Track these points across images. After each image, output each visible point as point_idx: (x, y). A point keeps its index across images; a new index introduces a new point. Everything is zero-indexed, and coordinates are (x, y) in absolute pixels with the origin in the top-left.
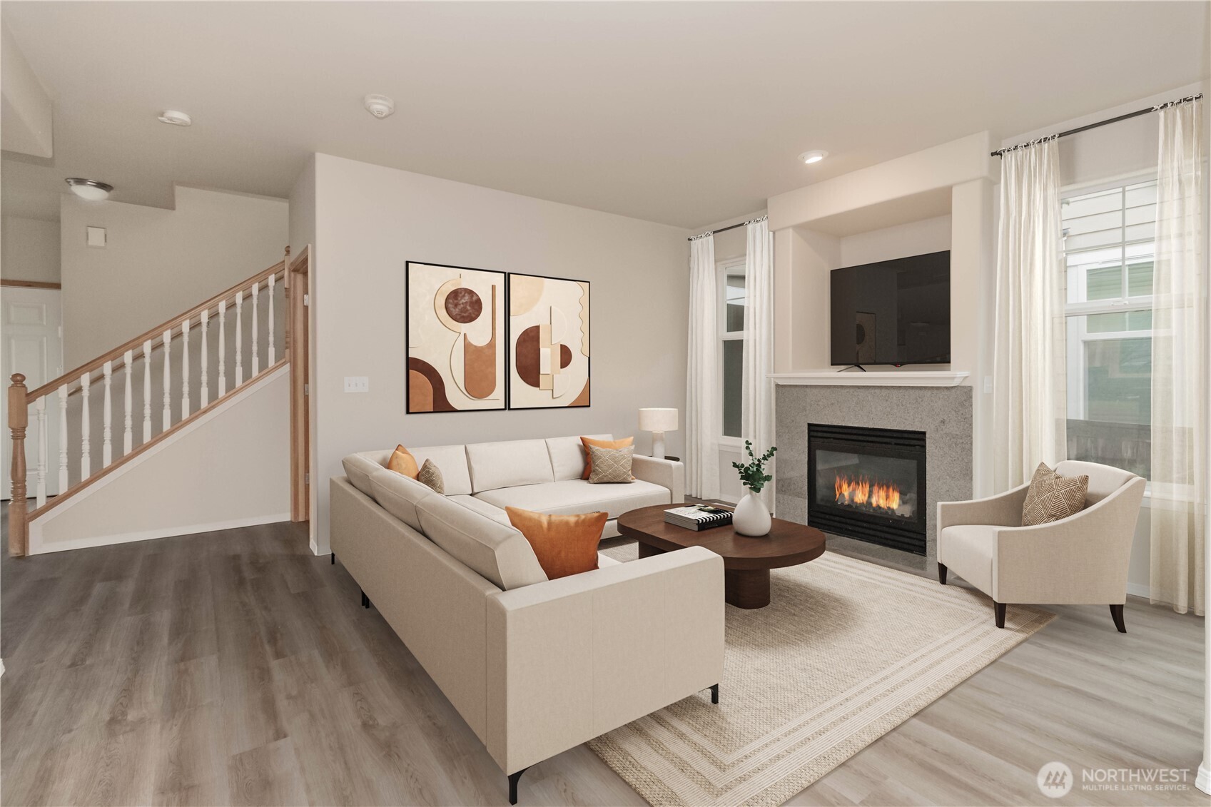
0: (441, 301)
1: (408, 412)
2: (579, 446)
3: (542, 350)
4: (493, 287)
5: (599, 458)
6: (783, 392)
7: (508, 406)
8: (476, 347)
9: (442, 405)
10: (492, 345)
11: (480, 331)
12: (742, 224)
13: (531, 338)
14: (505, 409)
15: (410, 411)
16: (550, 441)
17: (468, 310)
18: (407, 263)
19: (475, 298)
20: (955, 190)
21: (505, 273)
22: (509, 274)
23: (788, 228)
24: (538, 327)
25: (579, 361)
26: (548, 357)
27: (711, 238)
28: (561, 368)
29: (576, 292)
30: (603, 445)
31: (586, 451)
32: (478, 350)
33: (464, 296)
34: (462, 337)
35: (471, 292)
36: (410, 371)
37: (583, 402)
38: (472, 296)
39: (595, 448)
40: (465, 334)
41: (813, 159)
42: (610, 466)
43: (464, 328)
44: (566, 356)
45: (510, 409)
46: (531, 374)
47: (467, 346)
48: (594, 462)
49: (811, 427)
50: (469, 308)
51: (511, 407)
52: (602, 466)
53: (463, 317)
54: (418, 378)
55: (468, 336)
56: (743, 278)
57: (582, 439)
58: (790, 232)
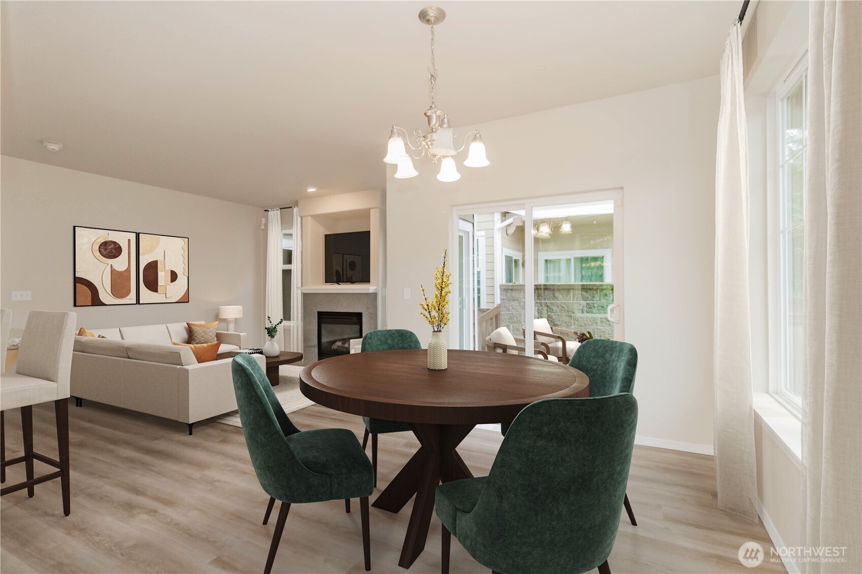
0: (96, 247)
1: (75, 305)
2: (185, 328)
3: (159, 273)
4: (129, 240)
5: (196, 332)
6: (306, 297)
7: (138, 302)
8: (118, 271)
9: (96, 301)
10: (128, 270)
11: (120, 263)
12: (291, 207)
13: (153, 267)
14: (137, 304)
15: (77, 305)
16: (169, 325)
17: (113, 252)
18: (74, 227)
19: (117, 246)
20: (371, 211)
21: (136, 233)
22: (139, 233)
23: (308, 216)
24: (157, 261)
25: (182, 279)
26: (163, 277)
27: (279, 211)
28: (171, 282)
29: (181, 243)
30: (200, 326)
31: (190, 331)
32: (120, 273)
33: (111, 245)
34: (109, 266)
35: (115, 243)
36: (77, 284)
37: (185, 300)
38: (116, 245)
39: (193, 328)
40: (111, 265)
41: (311, 190)
42: (203, 337)
43: (111, 261)
44: (174, 276)
45: (139, 304)
46: (153, 285)
47: (113, 271)
48: (193, 335)
49: (320, 314)
50: (114, 251)
51: (140, 303)
52: (198, 336)
53: (110, 256)
54: (82, 289)
55: (113, 266)
56: (292, 235)
57: (187, 323)
58: (309, 218)
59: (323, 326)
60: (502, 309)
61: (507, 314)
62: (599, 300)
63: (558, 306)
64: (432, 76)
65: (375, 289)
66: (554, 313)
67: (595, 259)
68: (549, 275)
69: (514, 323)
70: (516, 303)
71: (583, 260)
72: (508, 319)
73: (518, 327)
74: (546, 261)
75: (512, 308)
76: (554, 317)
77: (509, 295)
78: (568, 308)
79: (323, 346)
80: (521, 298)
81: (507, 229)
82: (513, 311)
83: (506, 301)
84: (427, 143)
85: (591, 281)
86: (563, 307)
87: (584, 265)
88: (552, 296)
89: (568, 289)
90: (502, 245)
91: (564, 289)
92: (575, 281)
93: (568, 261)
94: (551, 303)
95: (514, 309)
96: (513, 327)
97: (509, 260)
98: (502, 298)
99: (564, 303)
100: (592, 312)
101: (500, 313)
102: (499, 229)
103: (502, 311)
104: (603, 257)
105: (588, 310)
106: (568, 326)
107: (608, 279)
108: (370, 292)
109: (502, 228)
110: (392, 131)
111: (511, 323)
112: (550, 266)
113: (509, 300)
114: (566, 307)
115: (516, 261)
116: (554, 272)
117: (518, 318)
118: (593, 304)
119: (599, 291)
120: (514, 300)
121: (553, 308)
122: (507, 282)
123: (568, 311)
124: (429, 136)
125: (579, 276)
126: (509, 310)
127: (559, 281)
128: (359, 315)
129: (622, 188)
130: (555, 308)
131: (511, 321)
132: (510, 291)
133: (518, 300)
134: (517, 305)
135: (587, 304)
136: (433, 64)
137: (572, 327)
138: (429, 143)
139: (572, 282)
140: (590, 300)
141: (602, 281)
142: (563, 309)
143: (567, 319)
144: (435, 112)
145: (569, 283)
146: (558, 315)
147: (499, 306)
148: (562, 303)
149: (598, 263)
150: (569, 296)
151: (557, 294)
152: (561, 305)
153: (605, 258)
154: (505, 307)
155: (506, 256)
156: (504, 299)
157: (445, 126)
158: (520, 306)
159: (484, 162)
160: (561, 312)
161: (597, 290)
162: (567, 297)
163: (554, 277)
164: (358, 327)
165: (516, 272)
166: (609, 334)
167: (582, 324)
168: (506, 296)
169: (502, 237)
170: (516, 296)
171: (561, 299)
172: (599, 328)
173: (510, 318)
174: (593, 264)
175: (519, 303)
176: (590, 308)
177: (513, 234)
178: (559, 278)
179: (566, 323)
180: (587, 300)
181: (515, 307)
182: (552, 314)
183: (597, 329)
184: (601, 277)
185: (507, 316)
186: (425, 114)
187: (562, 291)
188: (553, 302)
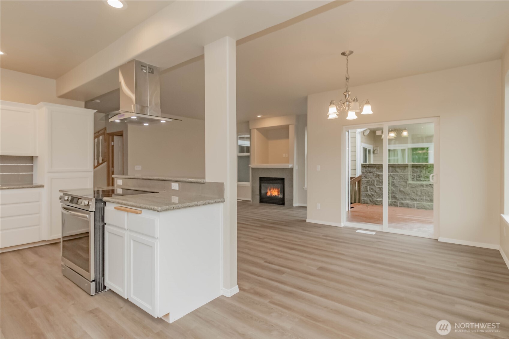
6: (253, 170)
41: (259, 116)
49: (261, 178)
58: (255, 130)
59: (262, 185)
60: (363, 178)
61: (366, 180)
62: (425, 173)
63: (398, 176)
64: (347, 78)
65: (292, 166)
66: (395, 180)
67: (423, 149)
68: (390, 158)
69: (370, 185)
70: (372, 174)
71: (414, 149)
72: (366, 183)
73: (372, 188)
74: (389, 150)
75: (369, 177)
76: (395, 182)
77: (367, 169)
78: (404, 177)
79: (262, 195)
80: (374, 172)
81: (364, 132)
82: (370, 178)
83: (365, 173)
84: (345, 106)
85: (419, 162)
86: (402, 177)
87: (414, 152)
88: (394, 170)
89: (405, 167)
90: (361, 142)
91: (402, 167)
92: (408, 162)
93: (403, 150)
94: (394, 175)
95: (370, 177)
96: (369, 187)
97: (365, 150)
98: (363, 171)
99: (402, 174)
100: (420, 180)
101: (361, 180)
102: (359, 133)
103: (363, 179)
104: (428, 148)
105: (417, 179)
106: (405, 187)
107: (431, 161)
108: (290, 167)
109: (361, 132)
110: (331, 103)
111: (368, 185)
112: (391, 153)
113: (367, 173)
114: (403, 177)
115: (369, 151)
116: (394, 156)
117: (373, 182)
118: (421, 175)
119: (425, 168)
120: (370, 173)
121: (395, 177)
122: (364, 162)
123: (404, 179)
124: (345, 103)
125: (411, 159)
126: (367, 178)
127: (397, 162)
128: (283, 180)
129: (439, 116)
130: (396, 177)
131: (368, 184)
132: (367, 168)
133: (372, 173)
134: (372, 175)
135: (417, 175)
136: (348, 73)
137: (407, 188)
138: (346, 106)
139: (406, 163)
140: (419, 173)
141: (427, 162)
142: (402, 178)
143: (404, 184)
144: (348, 93)
145: (405, 163)
146: (398, 181)
147: (360, 176)
148: (400, 174)
149: (424, 151)
150: (405, 171)
151: (398, 170)
152: (400, 176)
153: (429, 149)
154: (364, 176)
155: (363, 148)
156: (364, 172)
157: (355, 101)
158: (374, 176)
159: (371, 112)
160: (400, 179)
161: (423, 167)
162: (404, 171)
163: (394, 160)
164: (282, 185)
165: (369, 157)
166: (431, 192)
167: (414, 186)
168: (365, 170)
169: (361, 137)
170: (372, 170)
171: (400, 172)
172: (425, 189)
173: (368, 182)
174: (420, 152)
175: (373, 174)
176: (419, 178)
177: (368, 135)
178: (397, 160)
179: (403, 186)
180: (417, 173)
181: (371, 176)
182: (394, 181)
183: (424, 189)
184: (426, 159)
185: (366, 182)
186: (344, 94)
187: (401, 168)
188: (395, 174)
